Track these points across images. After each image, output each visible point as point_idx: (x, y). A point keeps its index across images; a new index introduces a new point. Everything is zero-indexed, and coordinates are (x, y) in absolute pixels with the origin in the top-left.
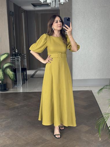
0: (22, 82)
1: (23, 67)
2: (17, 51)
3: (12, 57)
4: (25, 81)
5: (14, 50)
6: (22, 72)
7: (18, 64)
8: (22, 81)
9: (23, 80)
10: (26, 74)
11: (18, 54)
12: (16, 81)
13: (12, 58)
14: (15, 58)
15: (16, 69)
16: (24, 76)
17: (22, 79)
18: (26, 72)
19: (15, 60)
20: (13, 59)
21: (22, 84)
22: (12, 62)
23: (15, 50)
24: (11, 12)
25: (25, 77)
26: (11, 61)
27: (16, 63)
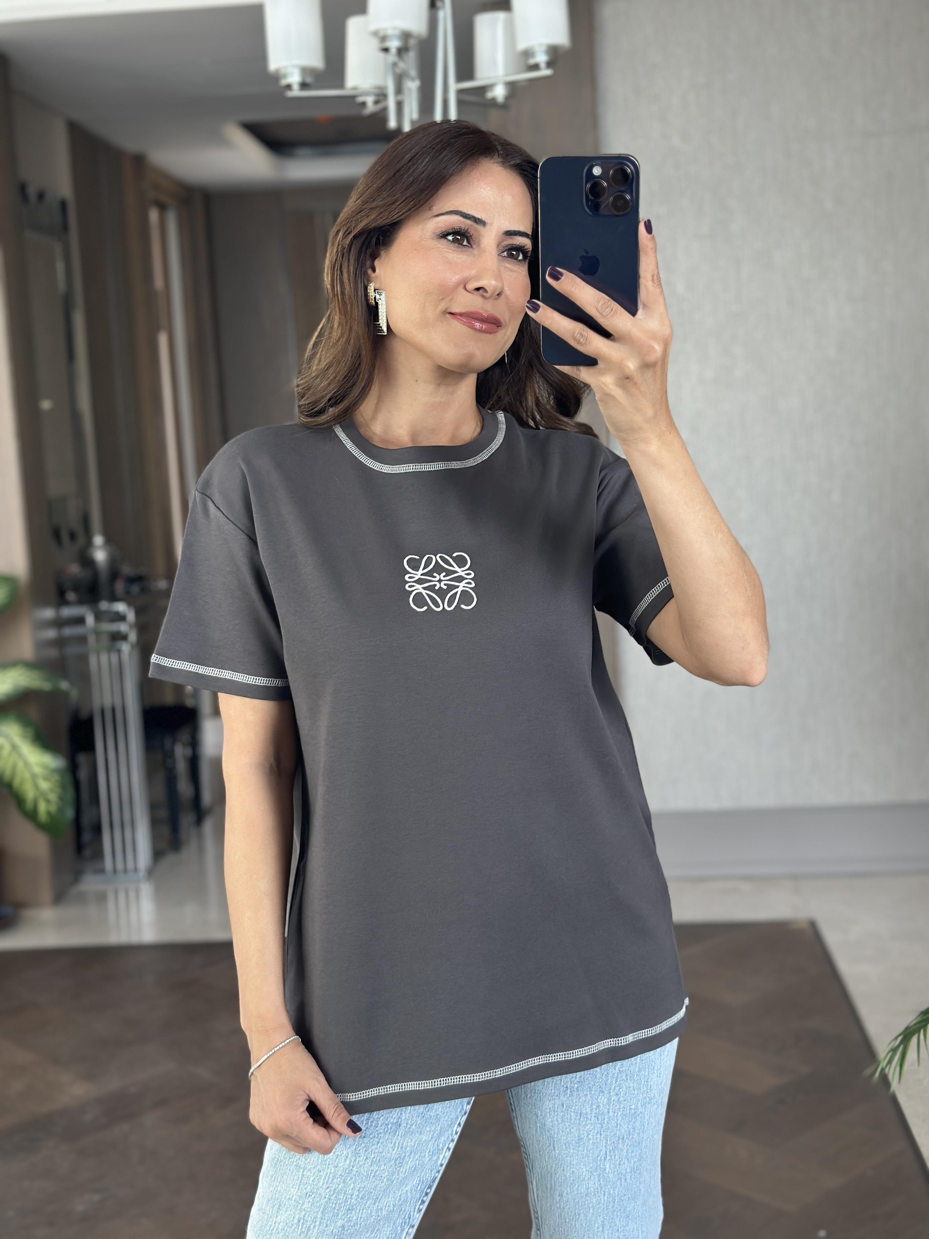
1: (158, 703)
2: (100, 556)
3: (49, 613)
4: (187, 821)
11: (114, 574)
13: (59, 623)
14: (80, 621)
15: (89, 722)
19: (82, 640)
20: (68, 631)
21: (157, 856)
22: (53, 653)
23: (89, 543)
26: (40, 645)
27: (93, 660)
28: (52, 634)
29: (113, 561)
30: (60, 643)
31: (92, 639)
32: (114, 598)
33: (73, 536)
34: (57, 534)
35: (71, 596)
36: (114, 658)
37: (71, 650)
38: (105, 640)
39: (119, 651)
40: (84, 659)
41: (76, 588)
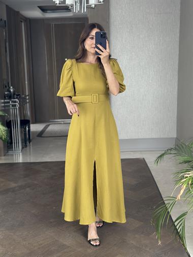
0: (22, 145)
1: (23, 119)
2: (12, 90)
3: (3, 101)
4: (28, 142)
5: (8, 88)
6: (21, 127)
7: (15, 113)
8: (22, 142)
9: (24, 141)
10: (29, 130)
11: (14, 94)
12: (11, 143)
13: (5, 103)
14: (9, 102)
15: (11, 121)
16: (25, 134)
17: (22, 140)
18: (29, 127)
19: (9, 106)
21: (23, 148)
22: (3, 108)
23: (10, 88)
24: (1, 20)
25: (27, 136)
27: (11, 110)
28: (3, 105)
29: (14, 91)
30: (4, 106)
31: (11, 106)
37: (6, 108)
40: (9, 110)
41: (7, 97)
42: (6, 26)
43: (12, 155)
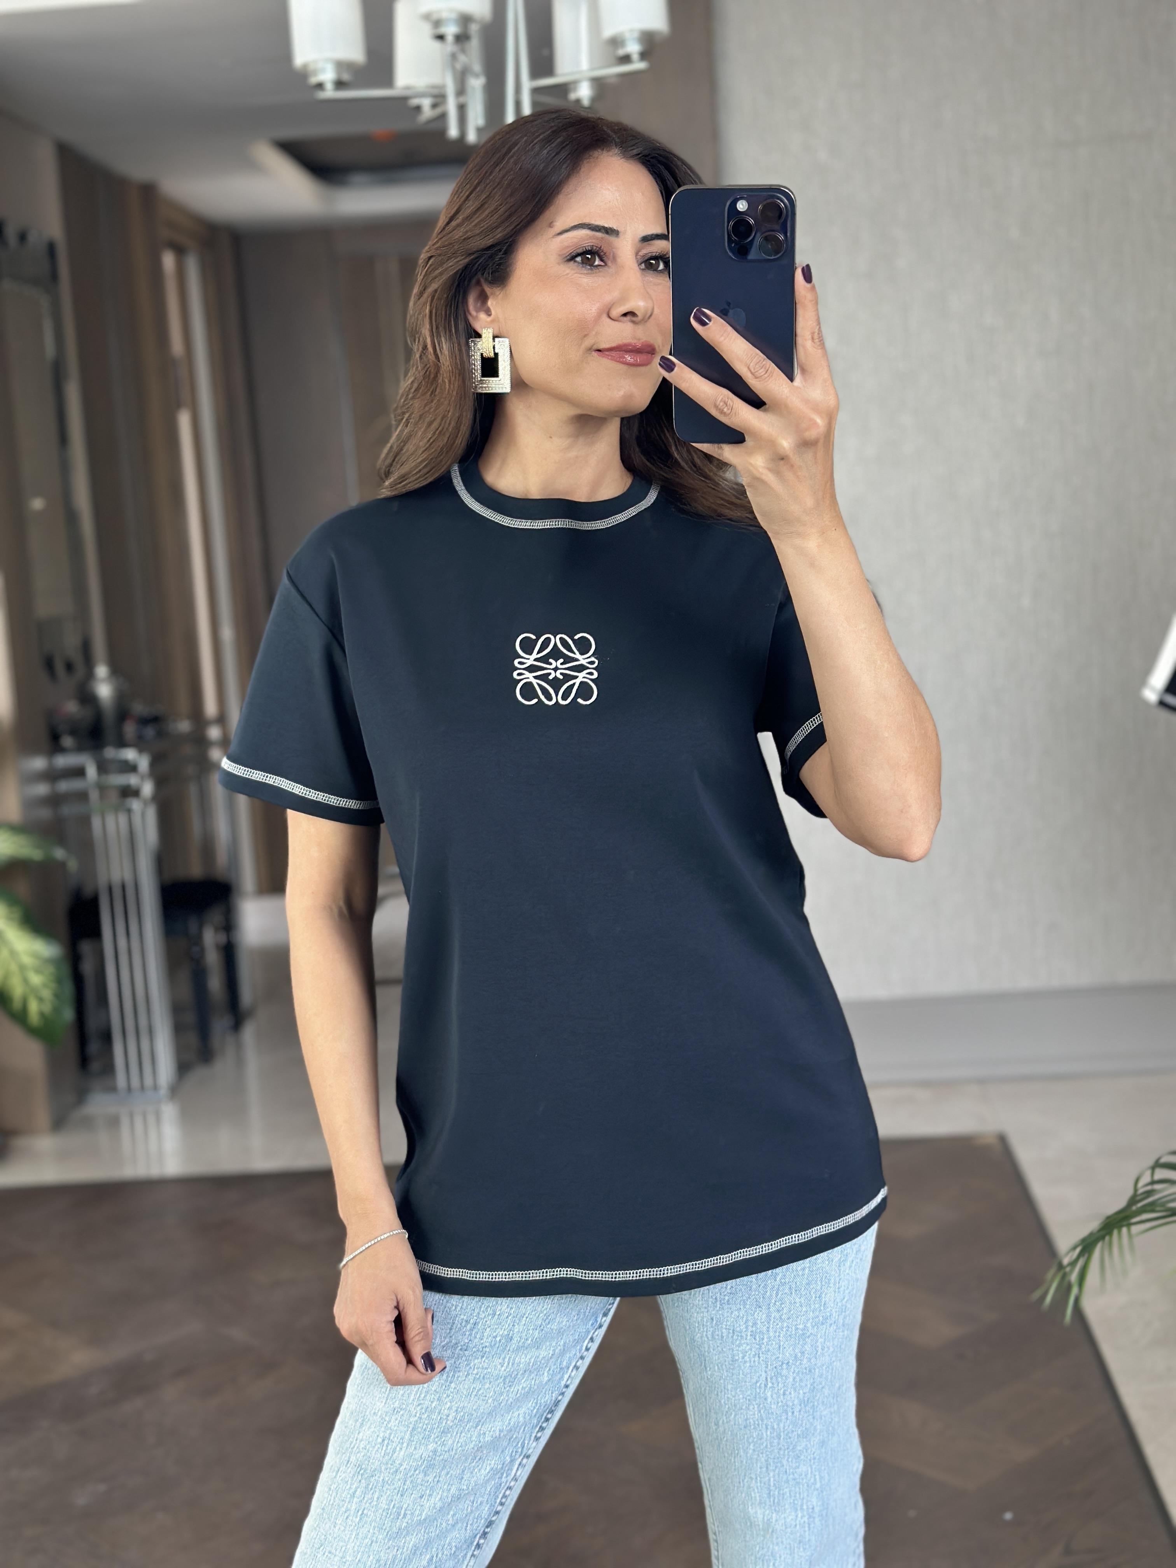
0: (179, 1048)
1: (178, 876)
2: (104, 691)
3: (39, 763)
4: (221, 1025)
8: (178, 1029)
9: (190, 1018)
11: (122, 714)
12: (107, 1037)
13: (52, 776)
14: (80, 772)
15: (95, 900)
16: (198, 978)
17: (176, 1010)
19: (82, 796)
20: (64, 786)
21: (182, 1069)
22: (45, 813)
23: (90, 675)
24: (23, 237)
25: (216, 983)
26: (29, 804)
27: (96, 823)
28: (42, 789)
29: (120, 697)
30: (54, 800)
31: (94, 795)
32: (122, 743)
33: (69, 667)
34: (49, 664)
35: (67, 741)
36: (123, 819)
37: (67, 810)
38: (114, 797)
39: (129, 811)
40: (85, 821)
41: (73, 732)
42: (54, 276)
43: (114, 1122)
